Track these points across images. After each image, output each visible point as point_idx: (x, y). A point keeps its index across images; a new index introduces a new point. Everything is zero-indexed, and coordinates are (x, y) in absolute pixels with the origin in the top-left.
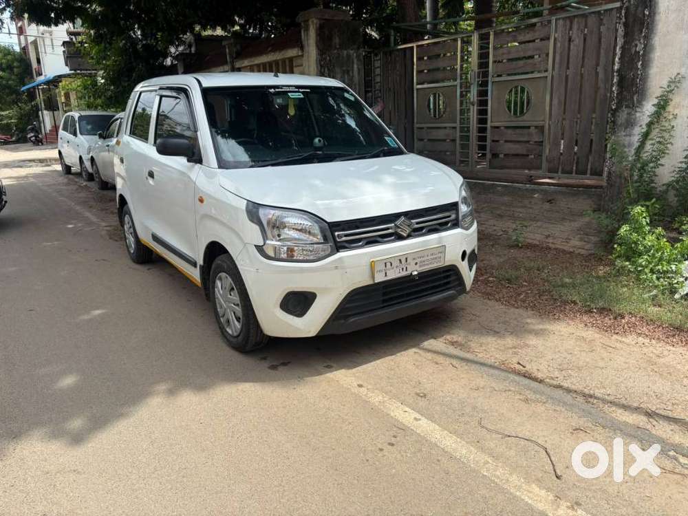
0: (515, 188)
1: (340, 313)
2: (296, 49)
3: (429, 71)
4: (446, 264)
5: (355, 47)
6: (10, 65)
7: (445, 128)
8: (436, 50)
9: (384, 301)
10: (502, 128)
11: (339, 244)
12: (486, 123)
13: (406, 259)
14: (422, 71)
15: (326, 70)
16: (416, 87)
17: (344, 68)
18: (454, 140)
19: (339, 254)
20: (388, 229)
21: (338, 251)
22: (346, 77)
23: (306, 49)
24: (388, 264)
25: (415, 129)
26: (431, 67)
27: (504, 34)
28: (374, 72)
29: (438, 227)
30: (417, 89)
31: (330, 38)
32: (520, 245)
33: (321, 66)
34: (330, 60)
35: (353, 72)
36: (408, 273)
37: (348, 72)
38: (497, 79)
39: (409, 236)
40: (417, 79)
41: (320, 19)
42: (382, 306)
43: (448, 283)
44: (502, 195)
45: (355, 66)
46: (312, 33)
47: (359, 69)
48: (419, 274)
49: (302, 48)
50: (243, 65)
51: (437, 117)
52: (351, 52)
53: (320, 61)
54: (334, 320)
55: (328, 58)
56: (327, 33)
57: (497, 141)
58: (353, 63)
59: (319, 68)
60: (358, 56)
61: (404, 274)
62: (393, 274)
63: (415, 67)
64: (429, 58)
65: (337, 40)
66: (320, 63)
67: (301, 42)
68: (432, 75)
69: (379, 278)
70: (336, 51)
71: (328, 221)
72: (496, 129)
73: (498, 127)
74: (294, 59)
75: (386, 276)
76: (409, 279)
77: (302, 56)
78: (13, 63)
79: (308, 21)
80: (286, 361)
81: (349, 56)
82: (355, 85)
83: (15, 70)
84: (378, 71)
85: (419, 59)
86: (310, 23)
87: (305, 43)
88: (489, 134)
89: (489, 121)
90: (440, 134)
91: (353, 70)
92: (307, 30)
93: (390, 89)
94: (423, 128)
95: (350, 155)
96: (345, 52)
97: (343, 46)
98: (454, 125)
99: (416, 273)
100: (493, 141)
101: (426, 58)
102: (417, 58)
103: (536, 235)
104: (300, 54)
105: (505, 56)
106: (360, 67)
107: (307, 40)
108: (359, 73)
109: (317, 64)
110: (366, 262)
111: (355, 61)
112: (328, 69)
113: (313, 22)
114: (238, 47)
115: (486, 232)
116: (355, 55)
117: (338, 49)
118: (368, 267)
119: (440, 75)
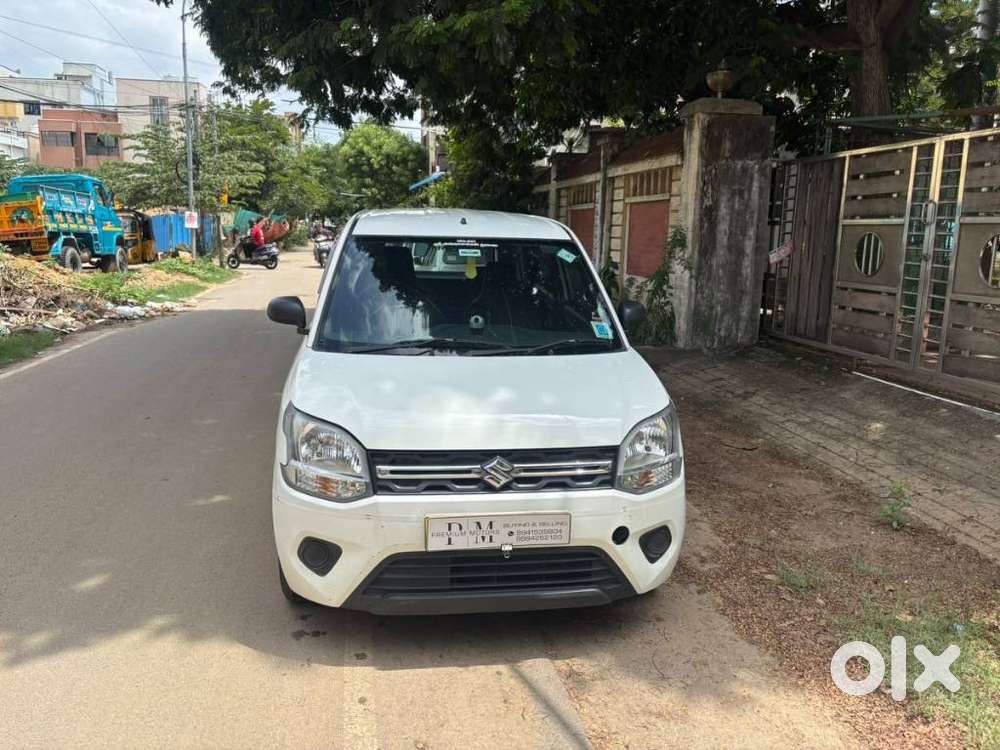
0: (973, 414)
1: (372, 584)
2: (676, 156)
3: (865, 197)
4: (572, 545)
5: (759, 155)
6: (404, 158)
7: (879, 293)
8: (880, 165)
9: (452, 581)
10: (971, 305)
11: (379, 483)
12: (944, 293)
13: (491, 523)
14: (854, 197)
15: (710, 190)
16: (843, 222)
17: (736, 187)
18: (890, 315)
19: (375, 497)
20: (469, 471)
21: (375, 493)
22: (737, 199)
23: (687, 156)
24: (455, 528)
25: (834, 288)
26: (867, 193)
27: (987, 145)
28: (787, 195)
29: (569, 481)
30: (844, 226)
31: (719, 144)
32: (895, 524)
33: (704, 183)
34: (715, 174)
35: (750, 195)
36: (495, 545)
37: (741, 193)
38: (968, 220)
39: (506, 488)
40: (845, 210)
41: (710, 114)
42: (449, 587)
43: (588, 574)
44: (943, 423)
45: (756, 185)
46: (697, 134)
47: (761, 188)
48: (514, 550)
49: (682, 154)
50: (616, 174)
51: (869, 273)
52: (751, 163)
53: (703, 175)
54: (364, 593)
55: (714, 171)
56: (716, 133)
57: (962, 327)
58: (752, 179)
59: (702, 184)
60: (762, 171)
61: (485, 545)
62: (463, 543)
63: (844, 190)
64: (868, 176)
65: (727, 145)
66: (703, 176)
67: (682, 147)
68: (870, 204)
69: (437, 544)
70: (723, 162)
71: (368, 448)
72: (960, 307)
73: (964, 303)
74: (674, 169)
75: (450, 543)
76: (496, 555)
77: (682, 165)
78: (408, 155)
79: (692, 116)
80: (321, 630)
81: (744, 170)
82: (753, 212)
83: (410, 164)
84: (792, 193)
85: (854, 177)
86: (696, 119)
87: (687, 148)
88: (946, 313)
89: (949, 289)
90: (869, 302)
91: (750, 190)
92: (691, 129)
93: (805, 223)
94: (846, 289)
95: (500, 347)
96: (739, 164)
97: (736, 154)
98: (891, 289)
99: (510, 548)
100: (955, 326)
101: (862, 177)
102: (848, 175)
103: (949, 512)
104: (679, 163)
105: (985, 182)
106: (763, 185)
107: (690, 143)
108: (761, 195)
109: (698, 179)
110: (417, 515)
111: (756, 176)
112: (713, 189)
113: (698, 118)
114: (616, 148)
115: (863, 487)
116: (757, 166)
117: (727, 159)
118: (422, 524)
119: (879, 206)
